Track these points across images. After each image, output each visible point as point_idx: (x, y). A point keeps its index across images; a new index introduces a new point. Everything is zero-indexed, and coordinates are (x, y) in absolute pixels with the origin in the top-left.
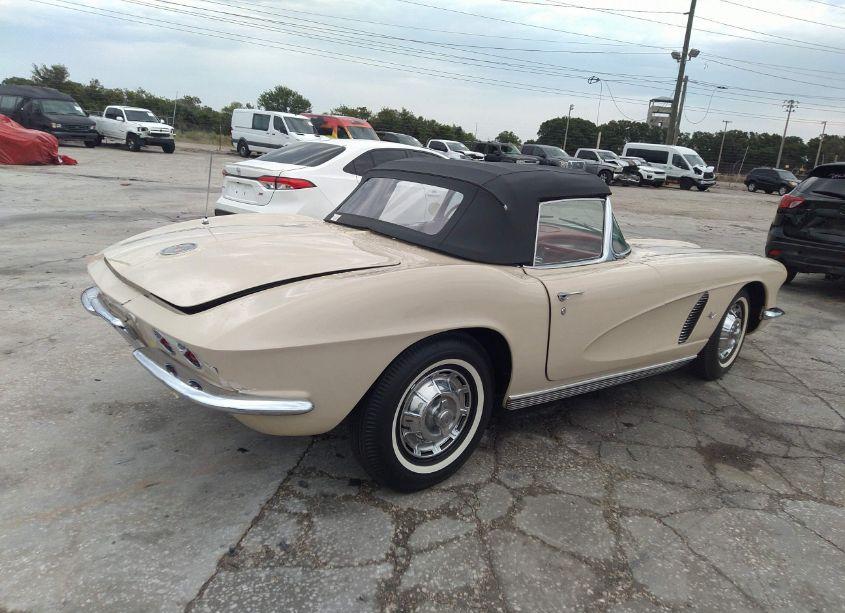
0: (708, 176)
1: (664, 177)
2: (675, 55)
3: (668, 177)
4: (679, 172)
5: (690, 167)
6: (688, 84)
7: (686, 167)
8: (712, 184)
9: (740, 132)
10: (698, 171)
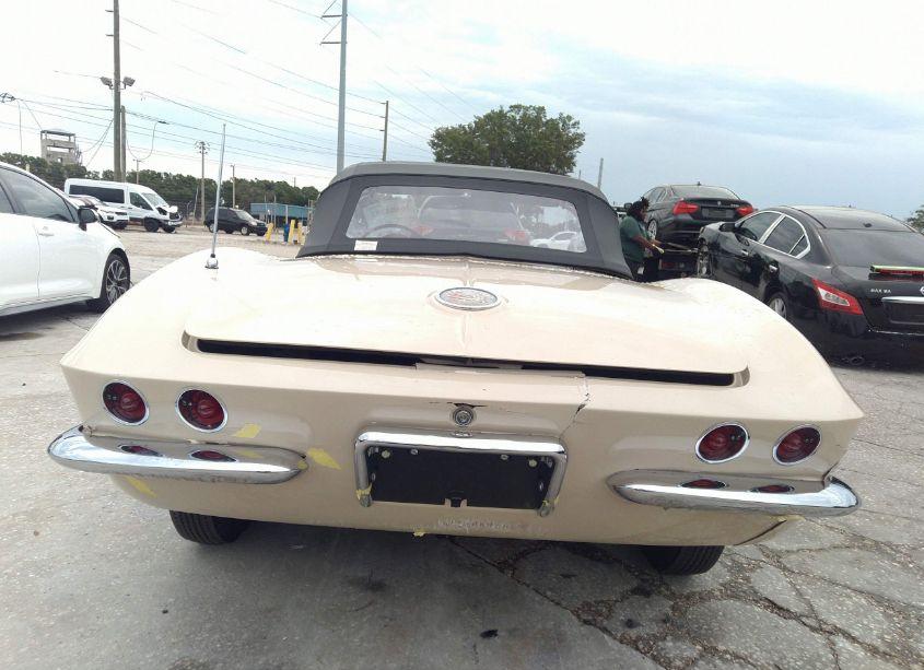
0: (173, 216)
1: (126, 218)
2: (106, 81)
3: (131, 219)
4: (141, 213)
5: (152, 206)
6: (127, 116)
7: (147, 207)
8: (179, 226)
9: (154, 173)
10: (162, 211)
